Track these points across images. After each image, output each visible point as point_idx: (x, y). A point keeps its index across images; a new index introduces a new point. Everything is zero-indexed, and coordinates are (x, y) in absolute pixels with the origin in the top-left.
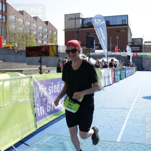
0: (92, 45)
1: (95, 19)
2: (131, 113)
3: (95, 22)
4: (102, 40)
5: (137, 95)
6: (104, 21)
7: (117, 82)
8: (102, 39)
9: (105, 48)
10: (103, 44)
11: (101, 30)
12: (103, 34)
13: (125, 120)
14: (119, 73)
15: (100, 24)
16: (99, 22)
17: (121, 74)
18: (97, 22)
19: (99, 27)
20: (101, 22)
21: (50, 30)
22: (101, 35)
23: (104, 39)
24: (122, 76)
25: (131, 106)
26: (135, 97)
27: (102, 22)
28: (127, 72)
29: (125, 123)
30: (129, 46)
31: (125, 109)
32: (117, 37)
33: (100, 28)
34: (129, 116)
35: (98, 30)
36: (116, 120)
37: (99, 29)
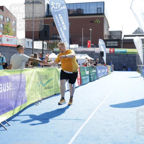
0: (46, 36)
1: (52, 2)
2: (85, 126)
3: (52, 6)
4: (61, 30)
5: (103, 100)
6: (64, 6)
7: (85, 84)
8: (63, 28)
9: (66, 41)
10: (64, 36)
11: (61, 18)
12: (63, 23)
13: (73, 136)
14: (87, 73)
15: (59, 9)
16: (58, 6)
17: (91, 74)
18: (55, 7)
19: (57, 13)
20: (60, 7)
21: (6, 18)
22: (61, 24)
23: (65, 29)
24: (92, 77)
25: (89, 116)
26: (99, 104)
27: (62, 7)
28: (99, 72)
29: (71, 140)
30: (102, 40)
31: (80, 120)
32: (90, 29)
33: (60, 15)
34: (81, 131)
35: (57, 18)
36: (61, 136)
37: (58, 16)
